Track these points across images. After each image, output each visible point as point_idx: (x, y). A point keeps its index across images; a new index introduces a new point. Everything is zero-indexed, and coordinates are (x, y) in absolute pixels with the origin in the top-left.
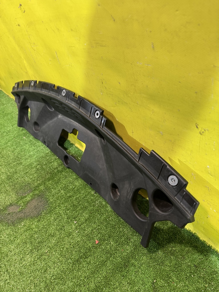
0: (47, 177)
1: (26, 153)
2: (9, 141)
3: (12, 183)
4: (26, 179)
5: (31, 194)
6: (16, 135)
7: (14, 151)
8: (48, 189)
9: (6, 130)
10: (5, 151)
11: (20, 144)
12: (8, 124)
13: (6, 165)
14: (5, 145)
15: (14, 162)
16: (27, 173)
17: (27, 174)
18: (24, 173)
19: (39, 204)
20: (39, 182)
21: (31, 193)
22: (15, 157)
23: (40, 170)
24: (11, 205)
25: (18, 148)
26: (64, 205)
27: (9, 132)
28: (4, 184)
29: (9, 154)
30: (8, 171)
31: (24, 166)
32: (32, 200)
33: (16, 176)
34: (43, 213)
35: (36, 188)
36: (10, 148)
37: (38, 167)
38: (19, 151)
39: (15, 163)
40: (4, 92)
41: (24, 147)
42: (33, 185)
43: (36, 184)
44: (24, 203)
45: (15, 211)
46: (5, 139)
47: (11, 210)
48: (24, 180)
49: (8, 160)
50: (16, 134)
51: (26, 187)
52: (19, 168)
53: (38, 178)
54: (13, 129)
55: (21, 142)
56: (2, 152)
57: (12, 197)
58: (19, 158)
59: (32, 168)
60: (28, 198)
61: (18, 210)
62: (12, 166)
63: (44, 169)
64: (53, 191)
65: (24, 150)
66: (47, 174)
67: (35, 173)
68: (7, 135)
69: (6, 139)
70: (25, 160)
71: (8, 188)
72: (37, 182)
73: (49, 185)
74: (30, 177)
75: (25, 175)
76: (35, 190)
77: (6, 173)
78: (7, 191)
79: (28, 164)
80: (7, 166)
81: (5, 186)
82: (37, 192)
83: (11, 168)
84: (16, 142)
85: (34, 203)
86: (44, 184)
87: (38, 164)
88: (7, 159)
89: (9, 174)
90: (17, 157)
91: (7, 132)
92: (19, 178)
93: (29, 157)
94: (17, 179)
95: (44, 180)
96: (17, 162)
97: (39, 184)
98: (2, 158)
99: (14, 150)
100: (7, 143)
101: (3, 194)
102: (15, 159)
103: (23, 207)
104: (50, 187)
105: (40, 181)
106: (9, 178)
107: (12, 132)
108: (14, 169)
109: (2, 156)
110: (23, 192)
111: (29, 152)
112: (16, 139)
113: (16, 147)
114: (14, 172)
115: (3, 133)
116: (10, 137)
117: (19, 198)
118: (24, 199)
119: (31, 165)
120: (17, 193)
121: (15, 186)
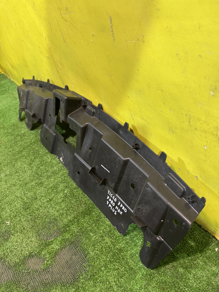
0: (81, 209)
1: (48, 167)
2: (24, 149)
3: (31, 216)
4: (50, 211)
5: (60, 239)
7: (32, 164)
8: (84, 232)
10: (19, 163)
11: (39, 154)
13: (21, 185)
14: (19, 153)
15: (32, 182)
16: (51, 200)
17: (52, 202)
18: (46, 200)
19: (74, 257)
20: (69, 218)
21: (60, 236)
22: (33, 173)
23: (70, 196)
24: (31, 256)
25: (37, 160)
29: (24, 167)
30: (25, 195)
31: (46, 187)
32: (61, 249)
33: (36, 204)
35: (66, 228)
36: (26, 160)
37: (66, 191)
41: (45, 157)
43: (65, 220)
44: (50, 254)
45: (37, 267)
46: (19, 145)
47: (32, 264)
48: (48, 212)
49: (24, 177)
51: (52, 225)
52: (39, 191)
53: (67, 211)
55: (40, 150)
56: (16, 165)
57: (31, 241)
58: (39, 174)
59: (57, 192)
60: (55, 246)
61: (42, 267)
62: (29, 187)
65: (45, 163)
66: (80, 205)
67: (63, 201)
69: (21, 145)
70: (47, 178)
71: (25, 224)
72: (66, 218)
73: (85, 224)
74: (55, 208)
75: (48, 204)
76: (64, 232)
77: (22, 198)
78: (24, 229)
79: (51, 185)
80: (22, 187)
81: (20, 220)
82: (67, 236)
83: (30, 190)
84: (33, 150)
85: (66, 256)
86: (78, 221)
87: (66, 187)
88: (23, 175)
89: (25, 200)
90: (37, 173)
92: (40, 208)
93: (52, 174)
94: (37, 210)
95: (77, 215)
96: (36, 182)
97: (70, 221)
98: (15, 173)
99: (32, 162)
100: (22, 151)
101: (18, 233)
102: (34, 177)
103: (49, 262)
104: (86, 228)
105: (70, 215)
106: (26, 207)
108: (33, 193)
109: (16, 170)
110: (47, 234)
111: (52, 167)
112: (34, 146)
113: (35, 158)
114: (32, 197)
115: (16, 137)
116: (26, 143)
117: (42, 244)
118: (50, 247)
119: (55, 187)
120: (39, 235)
121: (35, 222)
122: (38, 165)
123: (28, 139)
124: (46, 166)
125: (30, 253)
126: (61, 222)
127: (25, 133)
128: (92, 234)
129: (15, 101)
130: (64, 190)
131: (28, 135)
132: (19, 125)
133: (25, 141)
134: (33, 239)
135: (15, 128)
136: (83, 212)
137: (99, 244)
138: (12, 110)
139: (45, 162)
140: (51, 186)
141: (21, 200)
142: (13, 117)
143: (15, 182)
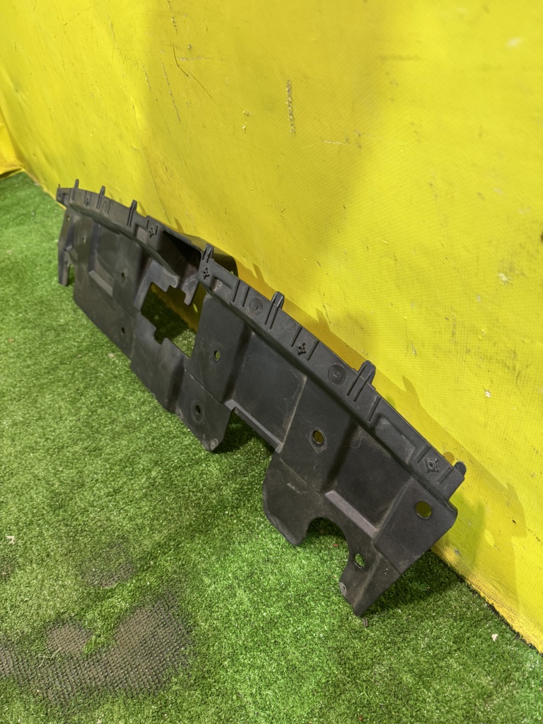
0: (187, 519)
1: (116, 411)
2: (62, 363)
3: (67, 525)
4: (112, 518)
5: (130, 585)
6: (84, 344)
7: (78, 400)
8: (189, 572)
13: (48, 450)
15: (76, 444)
16: (116, 491)
17: (118, 497)
18: (106, 491)
19: (160, 632)
20: (157, 537)
21: (132, 578)
22: (79, 424)
23: (163, 486)
24: (59, 620)
27: (64, 331)
28: (38, 525)
30: (55, 474)
31: (107, 460)
32: (133, 610)
33: (81, 499)
35: (147, 561)
36: (64, 389)
37: (154, 474)
39: (77, 448)
41: (111, 387)
43: (146, 542)
44: (105, 619)
45: (72, 648)
46: (50, 352)
47: (61, 641)
48: (108, 519)
51: (114, 550)
52: (91, 468)
53: (153, 520)
55: (99, 369)
57: (64, 586)
58: (93, 427)
59: (134, 474)
60: (119, 602)
61: (85, 650)
62: (68, 458)
63: (176, 486)
65: (110, 401)
66: (186, 509)
67: (146, 495)
70: (113, 439)
71: (52, 544)
72: (150, 536)
73: (193, 556)
74: (126, 511)
75: (110, 501)
76: (143, 569)
77: (47, 482)
78: (48, 556)
79: (121, 456)
80: (52, 455)
81: (41, 534)
82: (150, 580)
83: (68, 464)
84: (84, 368)
85: (142, 626)
86: (177, 547)
87: (156, 463)
89: (56, 486)
90: (87, 424)
91: (59, 328)
92: (91, 509)
93: (125, 430)
94: (82, 514)
96: (86, 444)
97: (159, 545)
99: (78, 397)
101: (34, 565)
102: (81, 432)
103: (102, 639)
104: (195, 565)
105: (160, 532)
106: (58, 503)
107: (73, 333)
108: (74, 471)
109: (39, 413)
110: (102, 572)
111: (126, 411)
112: (86, 359)
114: (73, 481)
115: (46, 331)
116: (67, 348)
117: (89, 594)
118: (106, 603)
119: (130, 461)
120: (83, 574)
121: (75, 541)
122: (92, 404)
123: (74, 340)
124: (111, 409)
125: (59, 615)
126: (137, 546)
127: (67, 324)
128: (207, 581)
129: (50, 245)
130: (150, 471)
131: (74, 329)
132: (55, 303)
133: (66, 344)
134: (68, 582)
135: (44, 310)
136: (191, 525)
137: (221, 605)
138: (41, 265)
139: (109, 398)
140: (119, 457)
141: (46, 486)
142: (42, 283)
143: (36, 442)
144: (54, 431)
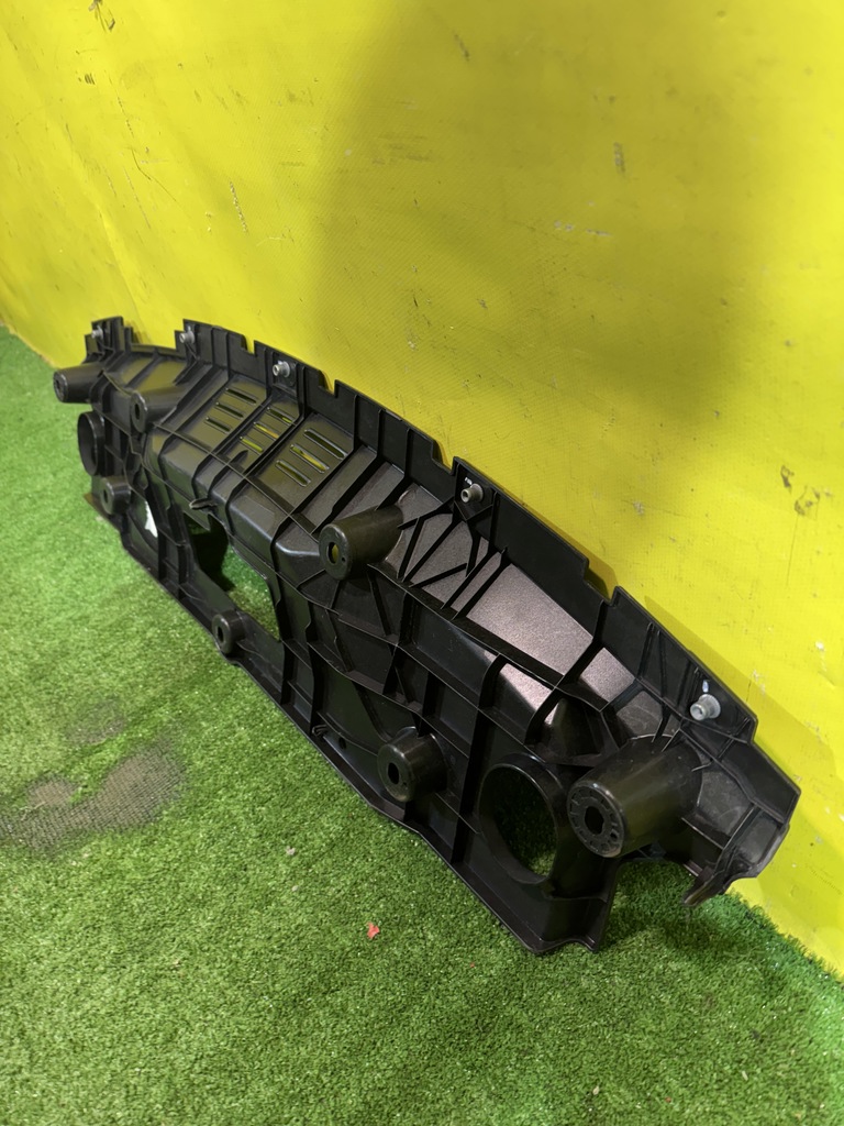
0: (186, 672)
1: (106, 578)
2: (40, 533)
3: (49, 693)
4: (101, 681)
5: (121, 739)
6: (67, 510)
7: (60, 571)
8: (187, 720)
9: (28, 490)
10: (23, 570)
11: (82, 545)
12: (39, 464)
13: (25, 625)
14: (23, 545)
15: (58, 615)
17: (107, 660)
18: (94, 656)
19: (152, 776)
20: (151, 692)
21: (122, 733)
22: (62, 595)
23: (159, 645)
24: (42, 778)
25: (76, 560)
26: (249, 782)
27: (41, 497)
28: (16, 697)
29: (38, 580)
30: (35, 648)
31: (94, 627)
32: (123, 760)
33: (65, 668)
34: (165, 812)
35: (140, 716)
36: (44, 560)
37: (149, 635)
38: (76, 572)
39: (60, 619)
40: (24, 345)
41: (99, 554)
42: (128, 703)
43: (140, 698)
44: (91, 771)
45: (57, 801)
46: (25, 523)
47: (45, 796)
48: (96, 683)
49: (36, 605)
50: (66, 505)
51: (104, 710)
52: (76, 637)
53: (147, 677)
54: (55, 485)
55: (85, 535)
56: (14, 574)
57: (46, 748)
58: (77, 596)
59: (127, 638)
60: (110, 755)
61: (71, 800)
62: (49, 630)
63: (174, 643)
64: (208, 730)
65: (98, 568)
66: (185, 663)
67: (139, 656)
68: (35, 509)
69: (31, 523)
70: (102, 606)
71: (33, 714)
72: (143, 692)
73: (191, 705)
74: (117, 672)
75: (98, 665)
76: (135, 723)
77: (26, 656)
78: (28, 723)
79: (111, 621)
80: (29, 629)
81: (20, 705)
82: (143, 732)
83: (47, 635)
84: (65, 536)
85: (133, 773)
86: (174, 699)
87: (152, 624)
88: (33, 599)
89: (36, 659)
90: (71, 594)
91: (36, 495)
92: (76, 675)
93: (116, 596)
94: (66, 681)
95: (174, 687)
96: (70, 614)
97: (154, 699)
98: (11, 595)
99: (59, 567)
100: (33, 539)
101: (13, 734)
102: (64, 602)
103: (90, 789)
104: (193, 713)
105: (155, 687)
106: (37, 674)
107: (52, 499)
108: (57, 641)
109: (13, 588)
110: (89, 731)
112: (68, 526)
113: (68, 557)
114: (55, 651)
115: (18, 500)
116: (45, 517)
117: (75, 752)
118: (93, 758)
119: (122, 625)
120: (68, 736)
121: (58, 706)
123: (54, 507)
124: (99, 576)
125: (41, 774)
127: (45, 490)
128: (204, 724)
130: (145, 632)
131: (54, 495)
133: (44, 512)
134: (52, 744)
136: (190, 678)
139: (97, 565)
140: (109, 622)
141: (24, 659)
143: (10, 618)
144: (32, 604)
